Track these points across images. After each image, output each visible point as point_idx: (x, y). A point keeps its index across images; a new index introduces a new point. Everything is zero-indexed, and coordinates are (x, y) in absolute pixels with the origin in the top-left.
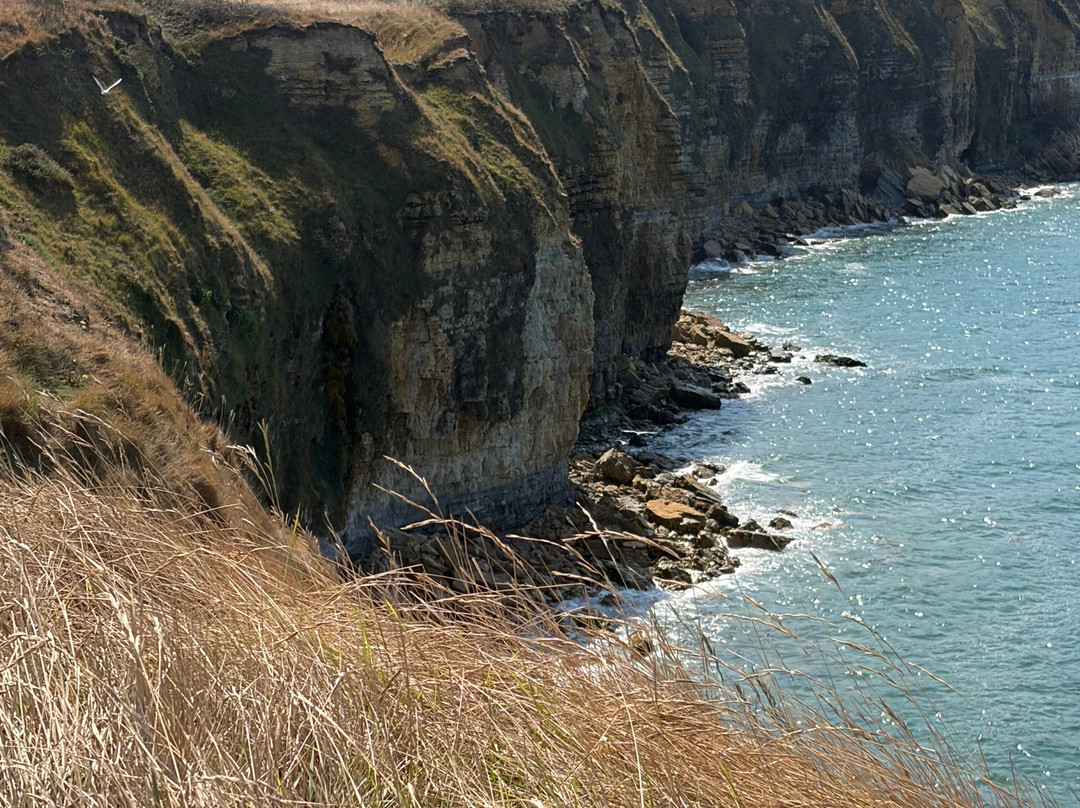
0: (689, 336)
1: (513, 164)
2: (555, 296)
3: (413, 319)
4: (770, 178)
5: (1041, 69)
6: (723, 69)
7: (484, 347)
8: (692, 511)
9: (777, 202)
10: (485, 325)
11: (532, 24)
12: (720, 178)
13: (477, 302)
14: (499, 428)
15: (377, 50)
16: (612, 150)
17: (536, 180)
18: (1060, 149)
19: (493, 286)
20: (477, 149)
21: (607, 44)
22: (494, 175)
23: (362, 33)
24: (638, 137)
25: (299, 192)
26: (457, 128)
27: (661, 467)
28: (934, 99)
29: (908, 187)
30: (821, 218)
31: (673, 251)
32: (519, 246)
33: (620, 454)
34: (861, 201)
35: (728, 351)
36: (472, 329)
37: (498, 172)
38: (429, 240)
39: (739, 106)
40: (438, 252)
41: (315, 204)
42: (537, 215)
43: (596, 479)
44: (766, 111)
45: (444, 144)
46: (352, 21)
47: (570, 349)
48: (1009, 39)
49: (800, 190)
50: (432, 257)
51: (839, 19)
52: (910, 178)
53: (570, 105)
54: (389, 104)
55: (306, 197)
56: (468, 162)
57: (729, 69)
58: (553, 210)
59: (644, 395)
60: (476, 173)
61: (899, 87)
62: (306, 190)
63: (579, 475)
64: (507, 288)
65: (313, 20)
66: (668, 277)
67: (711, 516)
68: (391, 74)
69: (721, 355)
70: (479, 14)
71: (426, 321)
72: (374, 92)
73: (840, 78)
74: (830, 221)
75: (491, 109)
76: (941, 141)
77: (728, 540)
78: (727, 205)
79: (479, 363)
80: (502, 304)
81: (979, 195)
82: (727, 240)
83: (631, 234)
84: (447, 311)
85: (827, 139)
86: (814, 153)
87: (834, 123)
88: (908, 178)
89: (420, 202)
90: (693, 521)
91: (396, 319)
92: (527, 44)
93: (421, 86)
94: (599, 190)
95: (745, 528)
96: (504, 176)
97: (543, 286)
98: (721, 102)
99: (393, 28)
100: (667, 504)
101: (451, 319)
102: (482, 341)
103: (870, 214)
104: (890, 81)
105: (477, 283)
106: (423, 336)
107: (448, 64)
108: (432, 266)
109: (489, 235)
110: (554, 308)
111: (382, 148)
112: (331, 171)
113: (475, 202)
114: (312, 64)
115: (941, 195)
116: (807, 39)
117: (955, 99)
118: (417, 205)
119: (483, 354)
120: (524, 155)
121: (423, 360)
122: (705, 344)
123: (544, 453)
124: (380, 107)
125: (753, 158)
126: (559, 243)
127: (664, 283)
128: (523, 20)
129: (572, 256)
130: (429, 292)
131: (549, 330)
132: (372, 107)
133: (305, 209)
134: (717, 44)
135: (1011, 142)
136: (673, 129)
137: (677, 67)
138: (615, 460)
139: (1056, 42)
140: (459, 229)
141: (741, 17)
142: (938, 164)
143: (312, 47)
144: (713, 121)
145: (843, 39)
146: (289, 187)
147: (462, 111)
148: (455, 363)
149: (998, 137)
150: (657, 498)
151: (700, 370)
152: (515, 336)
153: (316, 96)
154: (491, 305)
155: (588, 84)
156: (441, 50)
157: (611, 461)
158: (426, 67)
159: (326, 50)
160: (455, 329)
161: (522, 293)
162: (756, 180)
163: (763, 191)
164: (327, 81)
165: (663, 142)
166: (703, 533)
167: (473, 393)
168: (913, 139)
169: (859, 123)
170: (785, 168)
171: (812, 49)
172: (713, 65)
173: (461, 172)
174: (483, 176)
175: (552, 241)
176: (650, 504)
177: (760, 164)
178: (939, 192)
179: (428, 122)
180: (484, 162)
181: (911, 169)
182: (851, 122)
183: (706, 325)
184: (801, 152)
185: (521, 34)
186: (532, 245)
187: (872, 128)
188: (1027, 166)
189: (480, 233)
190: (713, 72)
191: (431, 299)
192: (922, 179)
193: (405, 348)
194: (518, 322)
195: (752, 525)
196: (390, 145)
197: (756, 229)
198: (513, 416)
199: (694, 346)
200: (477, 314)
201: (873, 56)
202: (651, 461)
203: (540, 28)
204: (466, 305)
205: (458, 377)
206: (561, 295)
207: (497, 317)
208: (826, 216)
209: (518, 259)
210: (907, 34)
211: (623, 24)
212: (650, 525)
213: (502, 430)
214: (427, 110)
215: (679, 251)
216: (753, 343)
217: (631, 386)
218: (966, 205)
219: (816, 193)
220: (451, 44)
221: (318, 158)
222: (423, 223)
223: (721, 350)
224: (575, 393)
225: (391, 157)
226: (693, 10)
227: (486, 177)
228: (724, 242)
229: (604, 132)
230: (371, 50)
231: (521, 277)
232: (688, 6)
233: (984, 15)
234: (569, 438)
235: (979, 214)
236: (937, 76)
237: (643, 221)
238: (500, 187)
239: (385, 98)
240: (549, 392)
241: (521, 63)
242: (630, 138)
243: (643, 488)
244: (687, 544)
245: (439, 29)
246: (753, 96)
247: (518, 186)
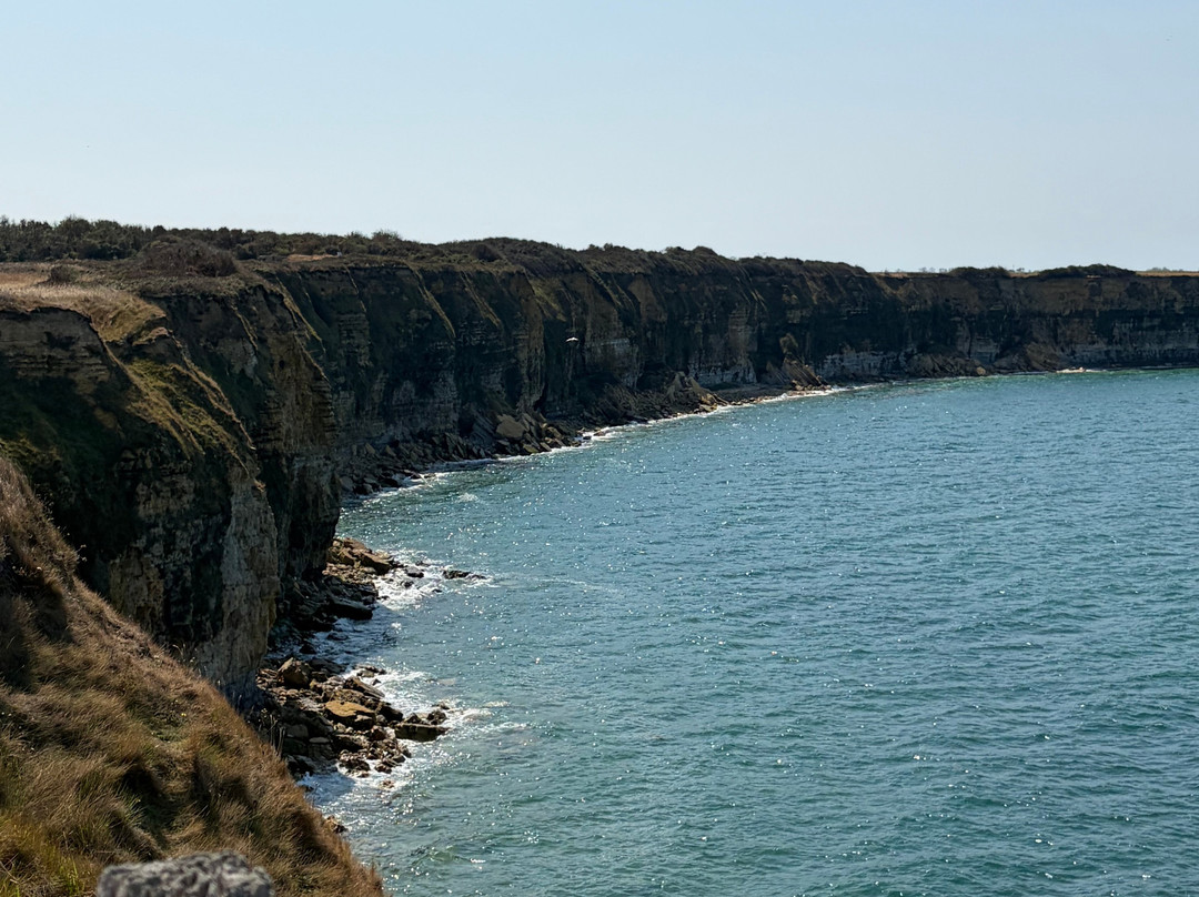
0: (338, 557)
1: (210, 424)
2: (247, 533)
3: (129, 557)
4: (387, 425)
5: (593, 337)
6: (349, 337)
7: (190, 579)
8: (363, 708)
9: (394, 444)
10: (189, 560)
11: (209, 305)
12: (349, 425)
13: (183, 540)
14: (202, 647)
15: (93, 330)
16: (278, 407)
17: (229, 436)
18: (610, 399)
19: (196, 527)
20: (179, 411)
21: (270, 321)
22: (194, 433)
23: (79, 316)
24: (297, 396)
25: (28, 451)
26: (161, 394)
27: (331, 672)
28: (513, 361)
29: (498, 431)
30: (430, 457)
31: (327, 489)
32: (217, 492)
33: (298, 663)
34: (461, 442)
35: (371, 569)
36: (178, 563)
37: (198, 430)
38: (141, 489)
39: (362, 367)
40: (149, 499)
41: (43, 460)
42: (232, 465)
43: (279, 685)
44: (382, 371)
45: (152, 408)
46: (69, 305)
47: (260, 576)
48: (568, 314)
49: (411, 434)
50: (144, 503)
51: (438, 298)
52: (498, 423)
53: (243, 371)
54: (104, 376)
55: (35, 456)
56: (173, 423)
57: (353, 338)
58: (245, 461)
59: (308, 609)
60: (180, 432)
61: (487, 352)
62: (35, 450)
63: (264, 681)
64: (208, 527)
65: (35, 305)
66: (324, 510)
67: (380, 713)
68: (105, 349)
69: (366, 573)
70: (165, 297)
71: (139, 559)
72: (91, 365)
73: (441, 345)
74: (437, 459)
75: (189, 377)
76: (520, 394)
77: (396, 732)
78: (355, 447)
79: (185, 591)
80: (204, 541)
81: (553, 437)
82: (357, 476)
83: (293, 476)
84: (158, 549)
85: (432, 393)
86: (422, 405)
87: (437, 380)
88: (497, 423)
89: (132, 457)
90: (366, 717)
91: (115, 558)
92: (205, 321)
93: (128, 359)
94: (269, 440)
95: (408, 722)
96: (203, 434)
97: (238, 525)
98: (348, 364)
99: (100, 310)
100: (342, 704)
101: (161, 556)
102: (188, 573)
103: (469, 453)
104: (480, 347)
105: (183, 524)
106: (137, 571)
107: (150, 340)
108: (143, 511)
109: (192, 484)
110: (246, 543)
111: (99, 413)
112: (56, 433)
113: (181, 457)
114: (36, 342)
115: (523, 438)
116: (414, 314)
117: (529, 359)
118: (131, 460)
119: (188, 584)
120: (218, 416)
121: (138, 591)
122: (353, 565)
123: (239, 665)
124: (97, 378)
125: (374, 409)
126: (249, 488)
127: (320, 515)
128: (202, 302)
129: (259, 497)
130: (142, 534)
131: (242, 561)
132: (90, 378)
133: (34, 465)
134: (343, 317)
135: (572, 394)
136: (326, 389)
137: (312, 336)
138: (295, 668)
139: (603, 316)
140: (167, 480)
141: (361, 296)
142: (519, 413)
143: (35, 328)
144: (342, 380)
145: (442, 314)
146: (20, 447)
147: (165, 379)
148: (164, 593)
149: (562, 390)
150: (333, 699)
151: (351, 586)
152: (215, 568)
153: (40, 369)
154: (195, 542)
155: (257, 354)
156: (143, 328)
157: (292, 668)
158: (131, 343)
159: (49, 330)
160: (165, 564)
161: (220, 531)
162: (377, 427)
163: (383, 434)
164: (50, 356)
165: (317, 400)
166: (375, 727)
167: (181, 617)
168: (498, 392)
169: (456, 379)
170: (400, 416)
171: (418, 321)
172: (341, 334)
173: (168, 431)
174: (185, 434)
175: (244, 487)
176: (330, 705)
177: (379, 414)
178: (521, 435)
179: (138, 390)
180: (185, 422)
181: (499, 417)
182: (451, 380)
183: (352, 548)
184: (411, 403)
185: (201, 313)
186: (228, 491)
187: (467, 383)
188: (586, 414)
189: (185, 483)
190: (341, 340)
191: (144, 539)
192: (508, 425)
193: (122, 582)
194: (217, 556)
195: (414, 718)
196: (106, 409)
197: (379, 466)
198: (215, 635)
199: (343, 566)
200: (184, 551)
201: (465, 327)
202: (322, 666)
203: (215, 308)
204: (174, 543)
205: (167, 605)
206: (251, 532)
207: (200, 553)
208: (433, 455)
209: (217, 503)
210: (491, 310)
211: (283, 304)
212: (331, 722)
213: (205, 648)
214: (136, 380)
215: (331, 488)
216: (391, 562)
217: (296, 601)
218: (543, 444)
219: (425, 436)
220: (152, 325)
221: (44, 421)
222: (137, 475)
223: (366, 569)
224: (265, 611)
225: (108, 420)
226: (323, 290)
227: (188, 436)
228: (355, 477)
229: (272, 393)
230: (87, 330)
231: (220, 518)
232: (319, 287)
233: (548, 295)
234: (260, 652)
235: (554, 450)
236: (515, 343)
237: (302, 464)
238: (200, 443)
239: (101, 370)
240: (243, 613)
241: (201, 336)
242: (291, 395)
243: (320, 691)
244: (362, 738)
245: (140, 311)
246: (373, 359)
247: (215, 442)
